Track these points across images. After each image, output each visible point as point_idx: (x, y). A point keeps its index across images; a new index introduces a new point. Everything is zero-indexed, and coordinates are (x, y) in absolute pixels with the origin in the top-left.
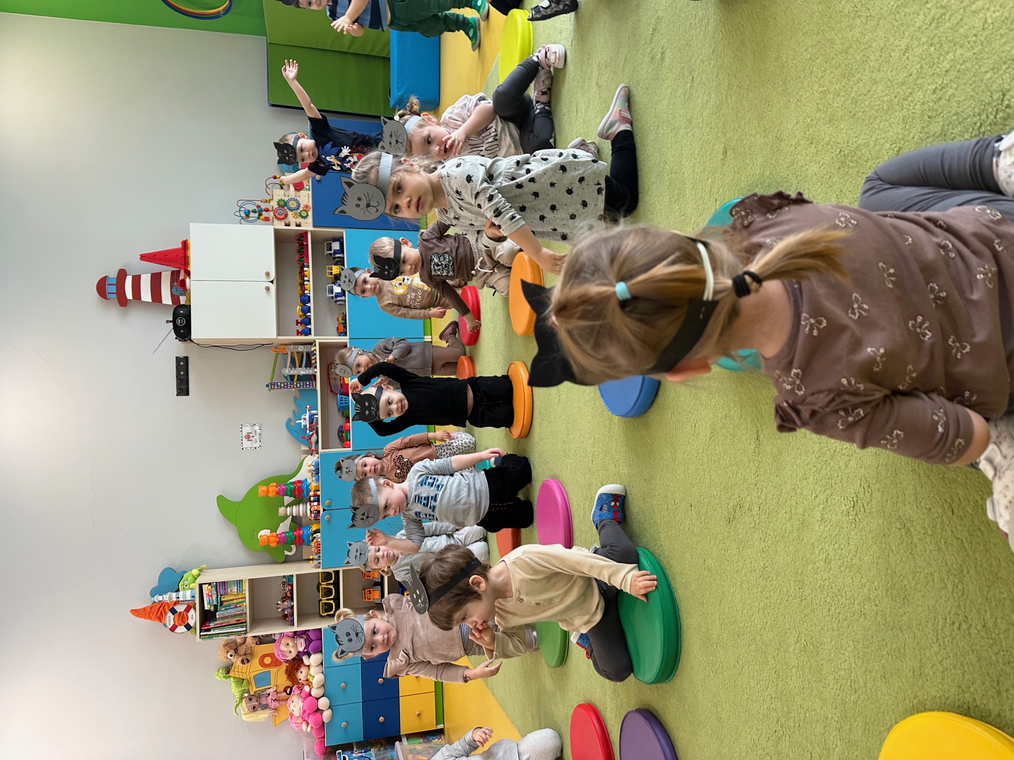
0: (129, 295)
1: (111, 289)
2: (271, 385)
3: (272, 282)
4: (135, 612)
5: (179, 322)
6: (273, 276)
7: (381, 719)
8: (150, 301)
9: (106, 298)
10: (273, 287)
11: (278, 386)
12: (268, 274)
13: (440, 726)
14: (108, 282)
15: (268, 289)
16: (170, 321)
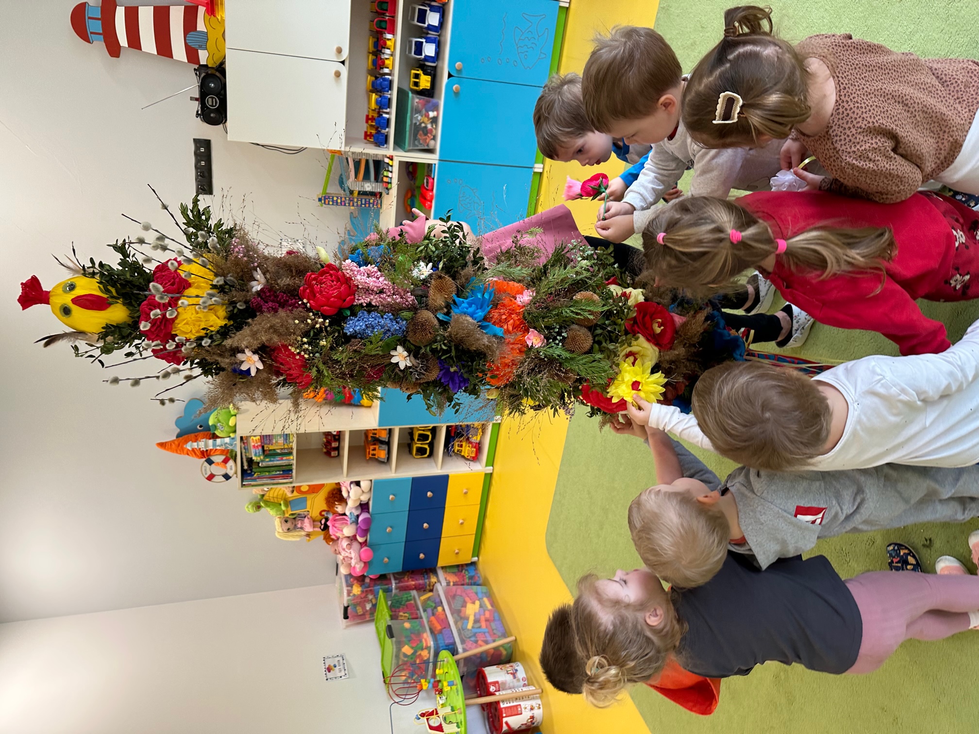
0: (123, 40)
1: (94, 26)
2: (325, 199)
3: (343, 62)
4: (162, 445)
5: (209, 101)
6: (345, 55)
7: (422, 556)
8: (156, 53)
9: (88, 41)
10: (344, 71)
11: (333, 201)
12: (339, 51)
13: (475, 559)
14: (89, 13)
15: (338, 74)
16: (196, 99)
